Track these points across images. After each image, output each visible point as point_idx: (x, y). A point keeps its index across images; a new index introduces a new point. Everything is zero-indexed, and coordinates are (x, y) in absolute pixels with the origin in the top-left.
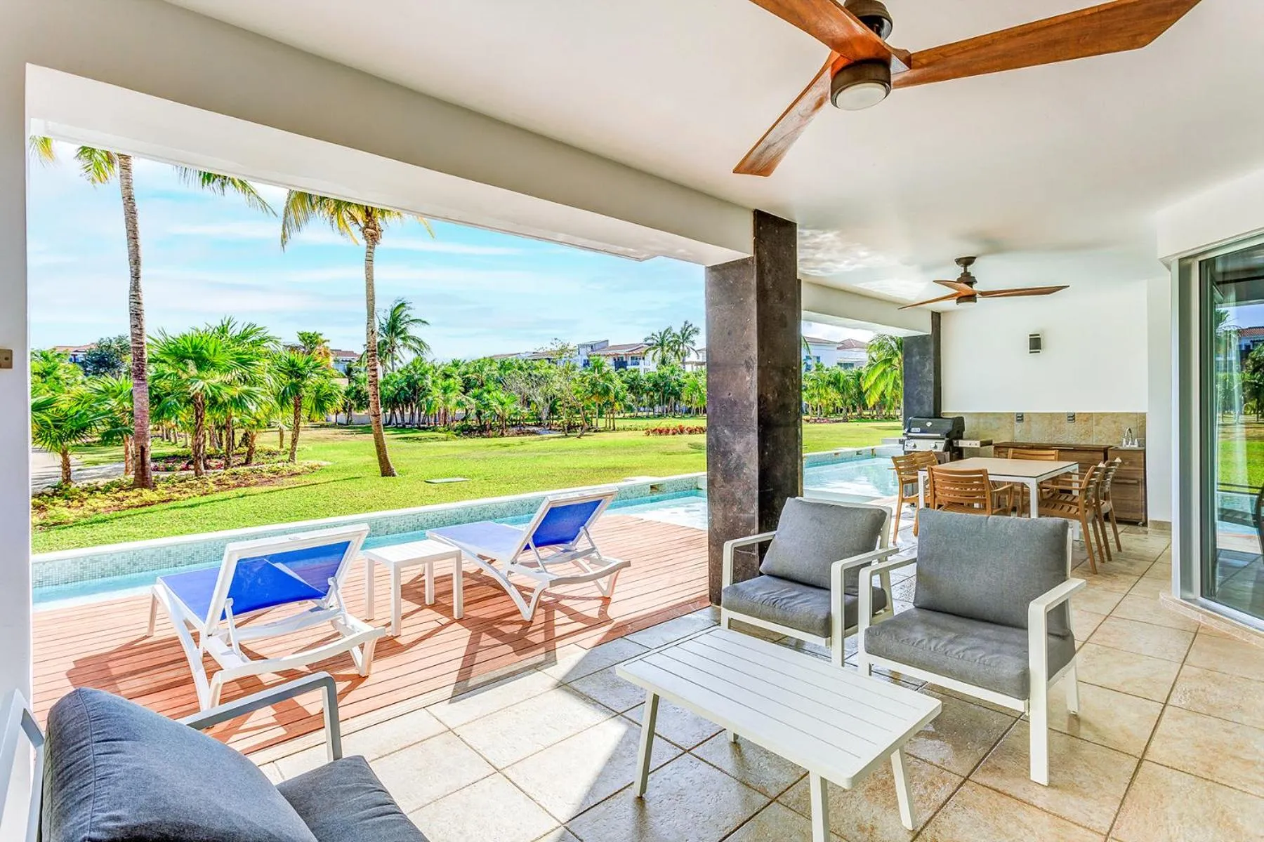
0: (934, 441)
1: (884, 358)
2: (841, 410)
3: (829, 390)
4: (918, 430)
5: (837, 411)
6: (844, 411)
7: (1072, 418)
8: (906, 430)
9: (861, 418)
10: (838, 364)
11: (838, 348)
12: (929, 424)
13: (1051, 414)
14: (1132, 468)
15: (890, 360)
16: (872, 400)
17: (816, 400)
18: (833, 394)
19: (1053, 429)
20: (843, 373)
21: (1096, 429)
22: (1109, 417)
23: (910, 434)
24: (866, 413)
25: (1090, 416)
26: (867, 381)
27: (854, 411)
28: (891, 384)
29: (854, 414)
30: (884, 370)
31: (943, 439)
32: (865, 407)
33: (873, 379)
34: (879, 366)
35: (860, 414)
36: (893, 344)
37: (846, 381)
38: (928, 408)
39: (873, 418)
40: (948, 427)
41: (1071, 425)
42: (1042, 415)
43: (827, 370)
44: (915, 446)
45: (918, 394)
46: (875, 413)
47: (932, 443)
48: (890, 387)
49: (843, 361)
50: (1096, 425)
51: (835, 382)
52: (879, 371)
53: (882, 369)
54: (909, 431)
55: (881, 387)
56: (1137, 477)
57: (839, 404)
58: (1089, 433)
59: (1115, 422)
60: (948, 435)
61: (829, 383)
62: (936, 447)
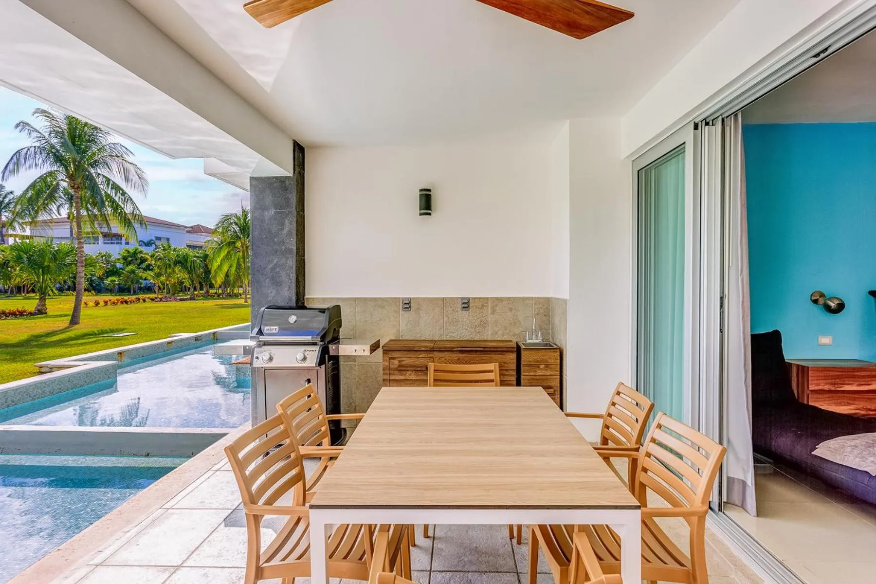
0: (301, 349)
1: (228, 241)
2: (189, 289)
3: (176, 270)
4: (275, 329)
5: (184, 289)
6: (192, 290)
7: (466, 304)
8: (256, 330)
9: (208, 296)
10: (188, 246)
11: (187, 232)
12: (293, 319)
13: (443, 299)
14: (548, 373)
15: (234, 243)
16: (219, 280)
17: (163, 278)
18: (180, 274)
19: (445, 319)
20: (191, 253)
21: (491, 318)
22: (505, 303)
23: (262, 338)
24: (212, 291)
25: (484, 302)
26: (214, 262)
27: (201, 289)
28: (235, 265)
29: (201, 292)
30: (229, 252)
31: (315, 344)
32: (212, 286)
33: (219, 260)
34: (225, 247)
35: (208, 292)
36: (237, 229)
37: (193, 262)
38: (288, 294)
39: (219, 296)
40: (321, 323)
41: (465, 313)
42: (432, 301)
43: (174, 250)
44: (271, 359)
45: (273, 269)
46: (220, 291)
47: (299, 351)
48: (233, 269)
49: (192, 244)
50: (491, 314)
51: (182, 262)
52: (223, 253)
53: (226, 252)
54: (260, 333)
55: (225, 268)
56: (552, 384)
57: (187, 284)
58: (483, 324)
59: (511, 310)
60: (323, 338)
61: (177, 263)
62: (305, 359)
